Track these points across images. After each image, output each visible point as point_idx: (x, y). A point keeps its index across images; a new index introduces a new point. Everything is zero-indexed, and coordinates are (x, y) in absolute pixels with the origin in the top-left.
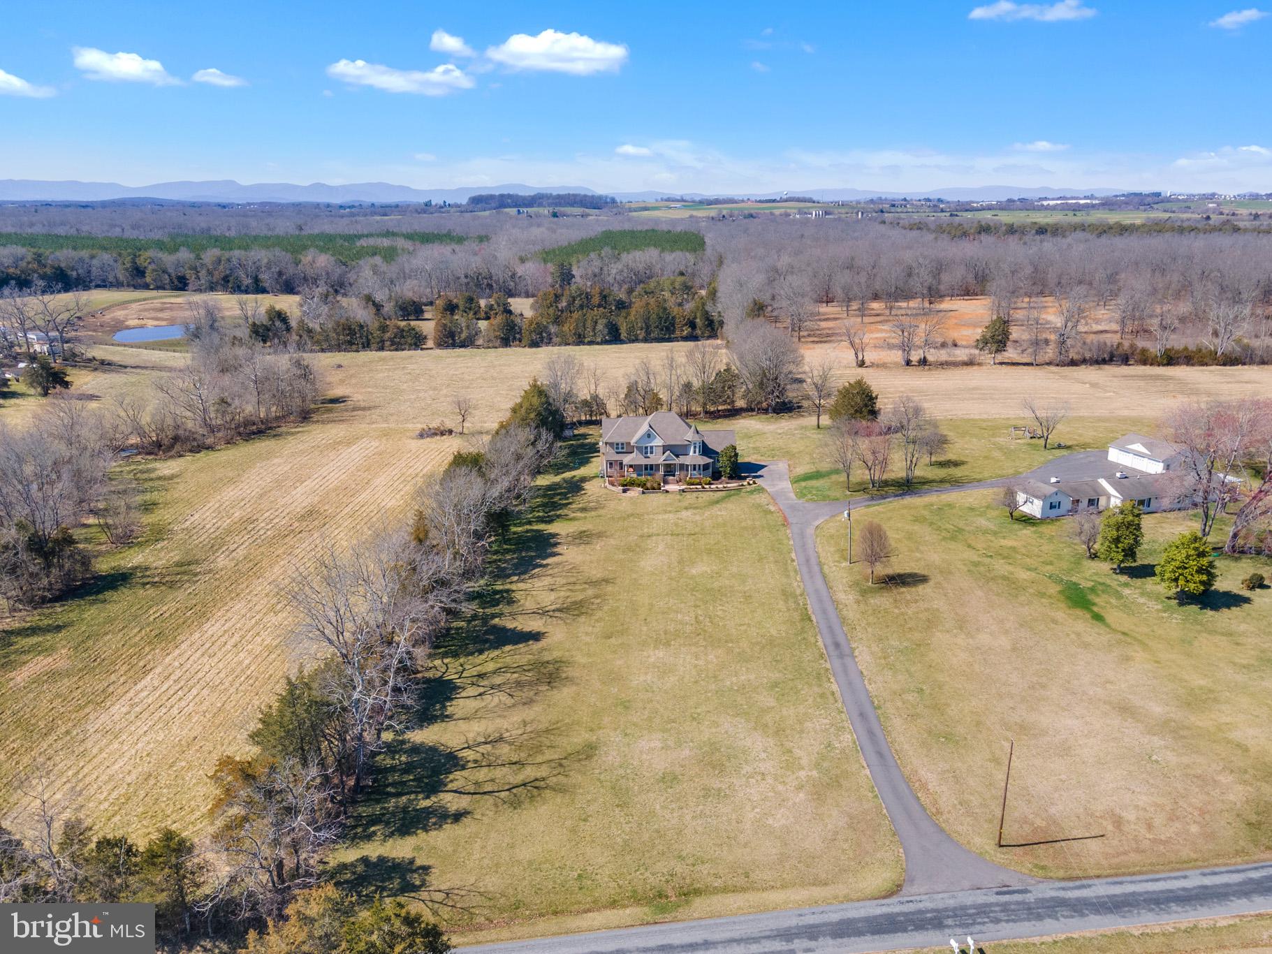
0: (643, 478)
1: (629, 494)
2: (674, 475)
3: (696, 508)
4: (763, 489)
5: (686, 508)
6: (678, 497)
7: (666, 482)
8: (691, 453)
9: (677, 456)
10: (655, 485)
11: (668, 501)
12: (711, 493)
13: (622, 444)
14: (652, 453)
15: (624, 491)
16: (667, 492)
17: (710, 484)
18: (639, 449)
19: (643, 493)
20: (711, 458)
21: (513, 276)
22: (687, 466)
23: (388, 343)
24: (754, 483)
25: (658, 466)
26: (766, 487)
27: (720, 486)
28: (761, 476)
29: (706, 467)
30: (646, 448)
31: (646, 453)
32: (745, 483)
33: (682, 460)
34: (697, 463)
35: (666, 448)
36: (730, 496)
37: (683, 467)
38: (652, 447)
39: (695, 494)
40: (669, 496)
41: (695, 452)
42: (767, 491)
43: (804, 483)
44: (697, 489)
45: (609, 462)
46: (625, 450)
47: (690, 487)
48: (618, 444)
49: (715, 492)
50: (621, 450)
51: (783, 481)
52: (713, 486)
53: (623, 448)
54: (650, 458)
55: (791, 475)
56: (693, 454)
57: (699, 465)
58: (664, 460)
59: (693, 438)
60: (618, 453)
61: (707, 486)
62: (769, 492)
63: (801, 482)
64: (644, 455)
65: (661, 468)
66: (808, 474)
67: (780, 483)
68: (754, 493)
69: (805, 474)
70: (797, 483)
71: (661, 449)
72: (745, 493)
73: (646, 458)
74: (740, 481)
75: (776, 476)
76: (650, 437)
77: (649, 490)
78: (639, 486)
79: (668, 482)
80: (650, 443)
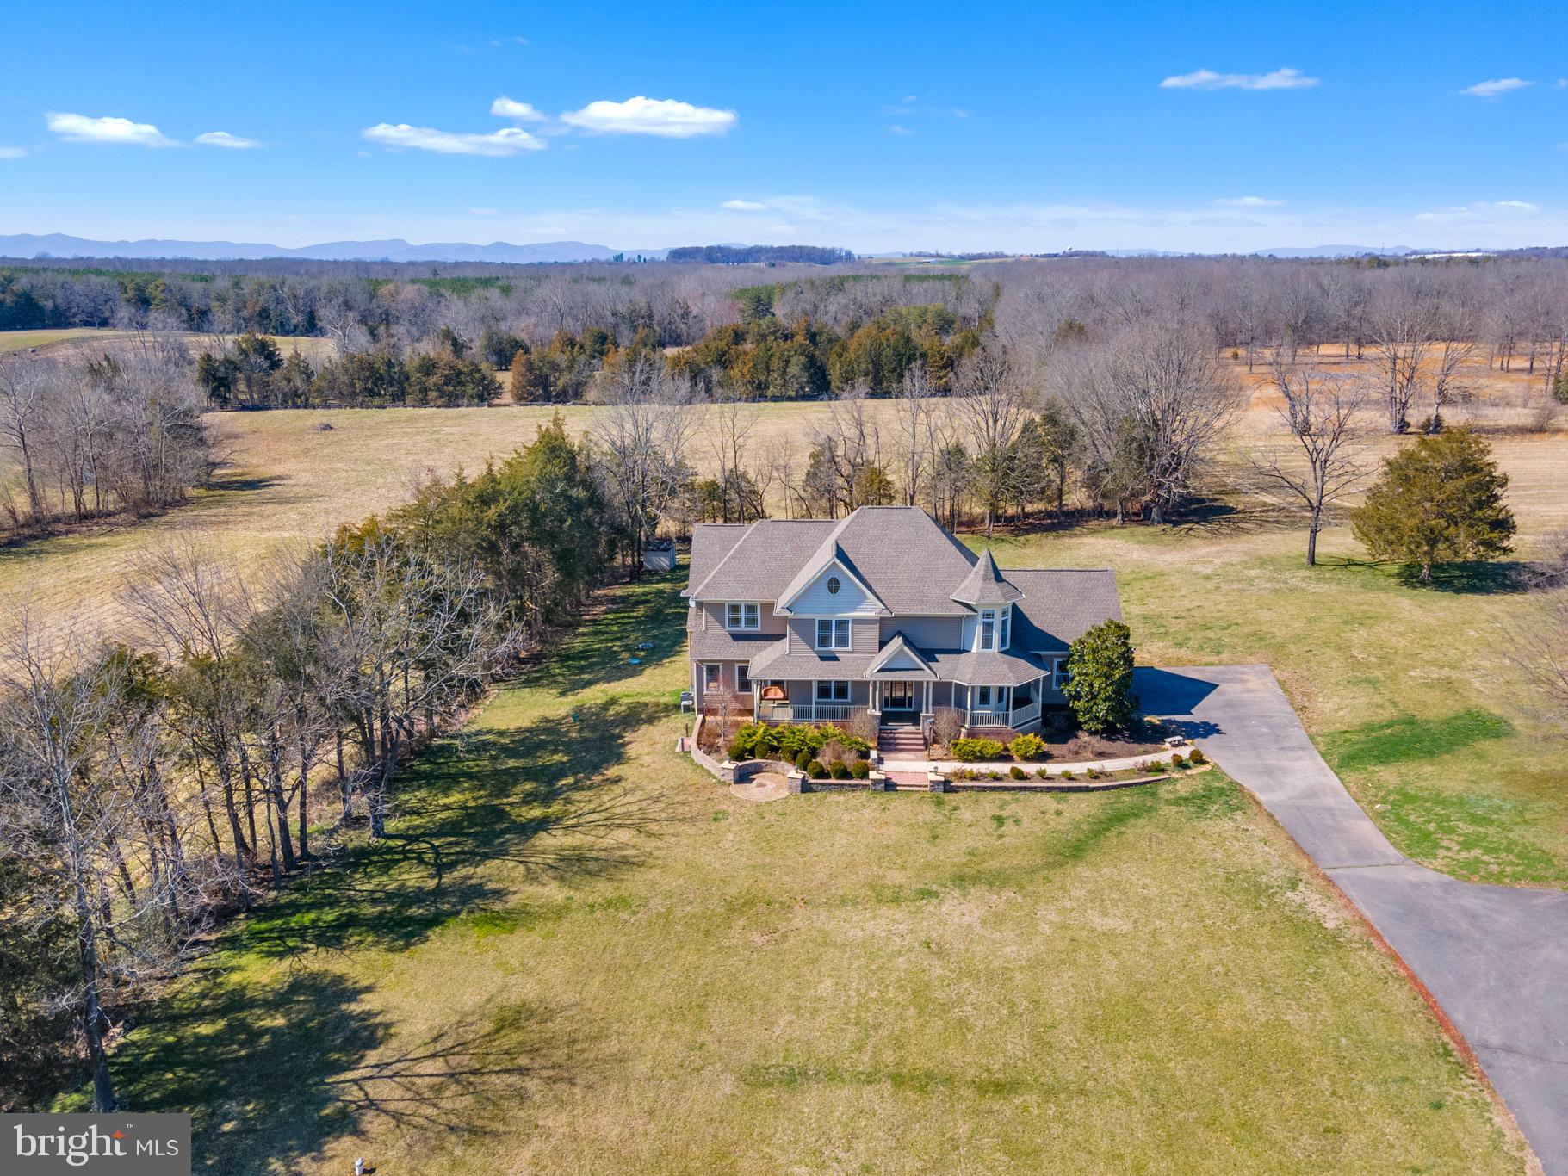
0: (810, 730)
1: (752, 792)
2: (914, 719)
3: (997, 880)
4: (1236, 788)
5: (961, 880)
6: (928, 813)
7: (887, 744)
8: (976, 647)
9: (928, 655)
10: (850, 760)
11: (894, 833)
12: (1047, 801)
13: (751, 609)
14: (842, 641)
15: (743, 777)
16: (889, 786)
17: (1044, 757)
18: (802, 627)
19: (806, 788)
20: (1038, 661)
21: (686, 314)
22: (961, 690)
23: (433, 394)
24: (1198, 759)
25: (862, 686)
26: (1249, 783)
27: (1078, 768)
28: (1206, 730)
29: (1022, 697)
30: (824, 625)
31: (824, 641)
32: (1164, 755)
33: (949, 669)
34: (994, 683)
35: (889, 629)
36: (1118, 819)
37: (946, 694)
38: (842, 624)
39: (990, 804)
40: (896, 803)
41: (987, 643)
42: (1258, 803)
43: (1389, 775)
44: (996, 778)
45: (705, 664)
46: (758, 629)
47: (971, 772)
48: (735, 608)
49: (1062, 795)
50: (743, 628)
51: (1299, 758)
52: (1052, 768)
53: (752, 622)
54: (836, 659)
55: (1314, 729)
56: (981, 650)
57: (1001, 690)
58: (881, 670)
59: (982, 597)
60: (737, 637)
61: (1030, 768)
62: (1265, 806)
63: (1370, 768)
64: (817, 648)
65: (874, 697)
66: (1381, 728)
67: (1287, 764)
68: (1213, 808)
69: (1369, 728)
70: (1358, 769)
71: (874, 632)
72: (1174, 809)
73: (823, 658)
74: (1142, 747)
75: (1265, 730)
76: (837, 590)
77: (828, 776)
78: (794, 759)
79: (895, 745)
80: (838, 612)
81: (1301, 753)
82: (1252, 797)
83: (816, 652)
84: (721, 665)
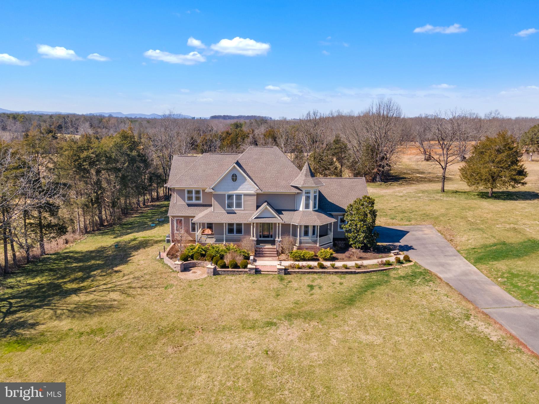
0: (222, 246)
1: (189, 275)
2: (273, 243)
3: (308, 316)
4: (427, 272)
5: (290, 316)
6: (276, 284)
7: (259, 254)
8: (302, 208)
9: (279, 212)
10: (239, 260)
11: (257, 293)
12: (336, 278)
13: (198, 192)
14: (239, 205)
15: (185, 269)
16: (257, 271)
17: (333, 259)
18: (220, 198)
19: (215, 273)
20: (331, 216)
22: (295, 227)
24: (407, 259)
25: (248, 225)
26: (434, 270)
27: (351, 264)
28: (407, 248)
29: (324, 231)
30: (230, 197)
31: (230, 205)
32: (392, 258)
33: (287, 218)
34: (310, 223)
35: (261, 199)
36: (372, 286)
37: (288, 230)
38: (239, 197)
39: (307, 280)
40: (261, 280)
41: (307, 206)
42: (440, 278)
43: (502, 265)
44: (310, 268)
45: (175, 219)
46: (201, 202)
47: (298, 265)
48: (190, 192)
49: (342, 276)
50: (194, 201)
51: (455, 260)
52: (338, 264)
53: (198, 198)
54: (235, 213)
55: (458, 248)
56: (304, 210)
57: (314, 227)
58: (255, 218)
59: (304, 183)
60: (189, 205)
61: (328, 264)
62: (444, 280)
63: (491, 263)
64: (227, 208)
65: (253, 230)
66: (491, 246)
67: (450, 262)
68: (418, 281)
69: (485, 246)
70: (484, 264)
71: (253, 201)
72: (399, 281)
73: (228, 213)
74: (380, 255)
75: (436, 248)
76: (236, 180)
77: (228, 267)
78: (212, 260)
79: (262, 254)
80: (237, 190)
81: (455, 257)
82: (436, 275)
83: (226, 210)
84: (183, 219)
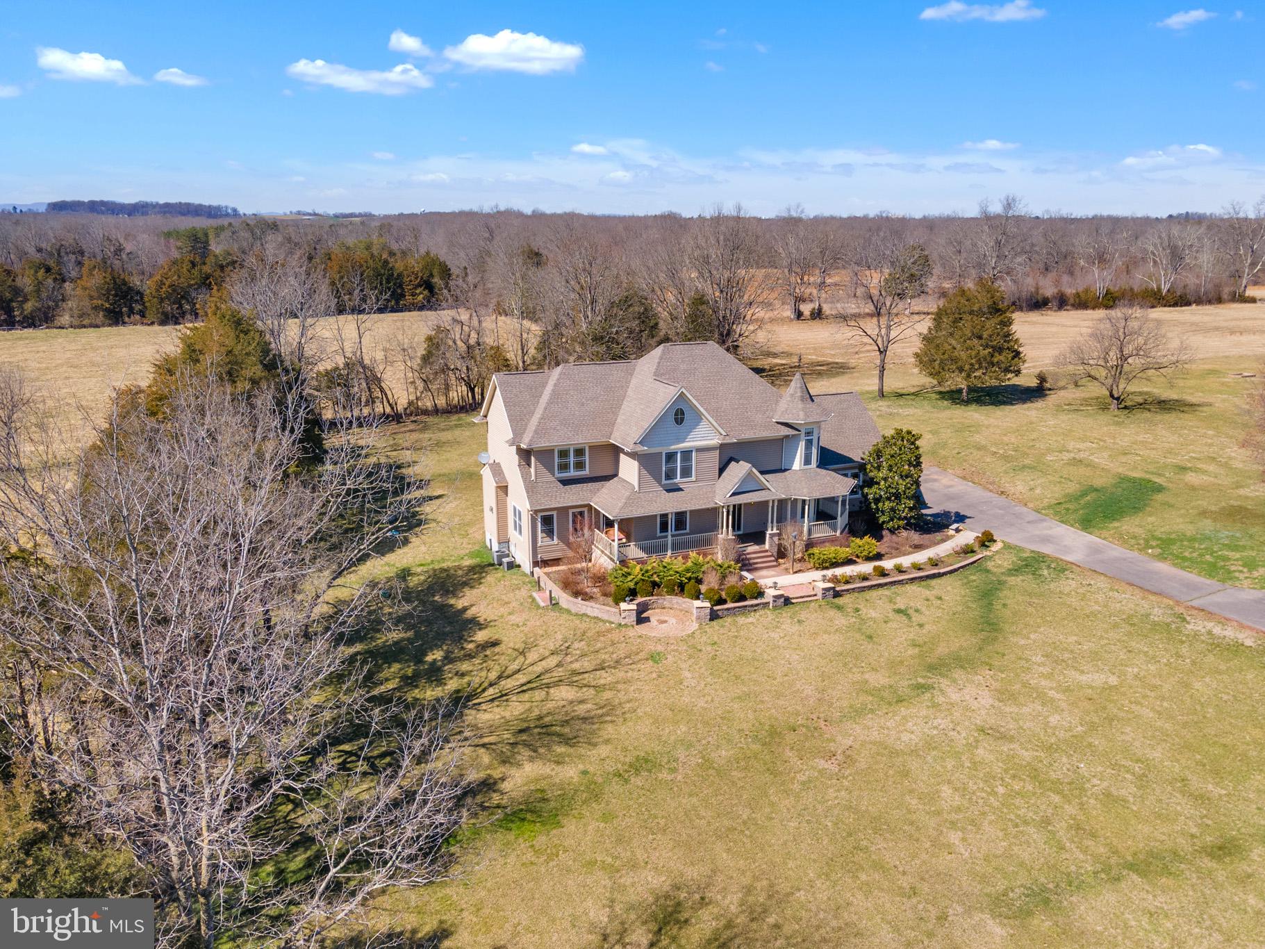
2: (762, 539)
4: (1042, 556)
7: (744, 566)
8: (798, 464)
9: (765, 476)
12: (919, 590)
13: (579, 452)
14: (686, 472)
15: (641, 617)
18: (646, 461)
19: (714, 615)
24: (990, 538)
25: (714, 511)
30: (671, 457)
31: (670, 475)
33: (779, 487)
34: (829, 494)
35: (728, 455)
36: (988, 593)
37: (786, 510)
38: (687, 454)
41: (807, 460)
42: (1073, 563)
44: (865, 578)
45: (540, 514)
46: (586, 472)
48: (564, 454)
49: (923, 583)
50: (572, 473)
52: (903, 562)
53: (580, 465)
54: (680, 490)
56: (803, 467)
58: (734, 494)
59: (806, 416)
60: (565, 482)
61: (887, 565)
62: (1080, 565)
64: (664, 482)
65: (725, 520)
71: (714, 459)
73: (669, 491)
76: (682, 422)
77: (725, 601)
78: (683, 591)
79: (751, 565)
80: (683, 442)
82: (1061, 559)
83: (662, 486)
84: (555, 513)
